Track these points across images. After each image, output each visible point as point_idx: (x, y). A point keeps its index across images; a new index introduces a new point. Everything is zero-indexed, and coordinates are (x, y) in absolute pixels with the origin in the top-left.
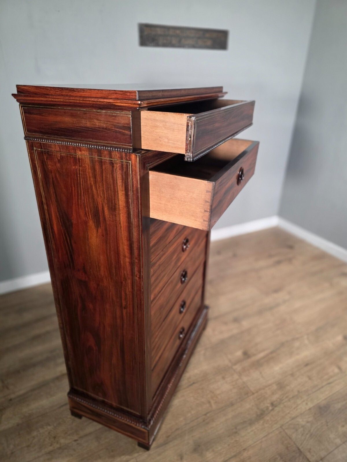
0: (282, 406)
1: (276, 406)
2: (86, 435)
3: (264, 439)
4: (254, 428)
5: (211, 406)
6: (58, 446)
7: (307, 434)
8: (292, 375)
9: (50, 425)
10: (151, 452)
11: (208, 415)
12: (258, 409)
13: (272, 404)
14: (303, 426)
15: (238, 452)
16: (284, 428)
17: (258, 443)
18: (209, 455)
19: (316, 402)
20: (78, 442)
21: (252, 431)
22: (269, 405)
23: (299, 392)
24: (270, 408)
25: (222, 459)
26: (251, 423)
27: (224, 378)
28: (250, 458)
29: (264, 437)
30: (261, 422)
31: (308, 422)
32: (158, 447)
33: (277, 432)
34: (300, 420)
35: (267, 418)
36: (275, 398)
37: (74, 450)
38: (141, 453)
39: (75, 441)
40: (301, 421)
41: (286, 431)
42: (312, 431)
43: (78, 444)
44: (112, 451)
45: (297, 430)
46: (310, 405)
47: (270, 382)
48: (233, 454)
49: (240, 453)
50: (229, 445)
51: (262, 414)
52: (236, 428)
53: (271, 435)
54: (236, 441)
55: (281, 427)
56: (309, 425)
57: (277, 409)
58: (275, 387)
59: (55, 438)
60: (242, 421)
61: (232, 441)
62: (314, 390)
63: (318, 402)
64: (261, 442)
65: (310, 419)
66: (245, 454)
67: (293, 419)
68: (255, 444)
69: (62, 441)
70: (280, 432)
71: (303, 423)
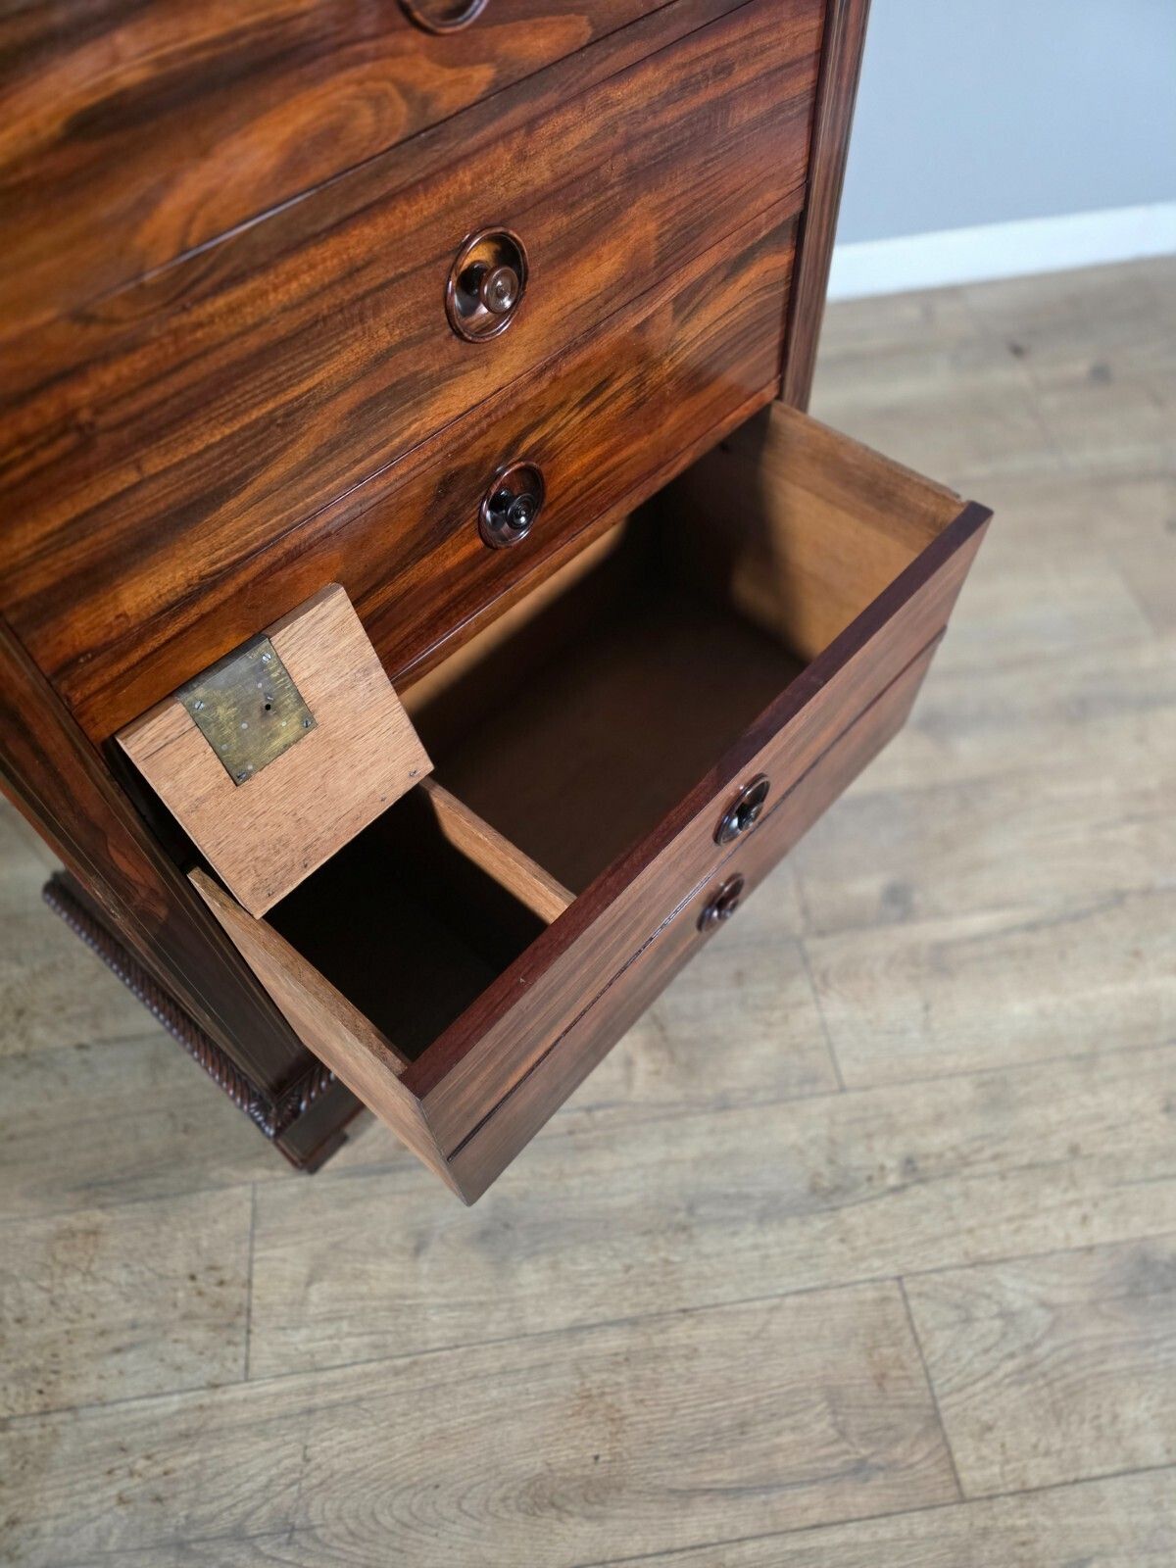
0: (953, 1187)
1: (923, 1181)
2: (120, 1040)
3: (790, 1301)
4: (771, 1238)
5: (628, 1081)
6: (20, 1046)
7: (1012, 1356)
8: (1087, 1061)
9: (19, 962)
10: (320, 1181)
11: (599, 1115)
12: (831, 1161)
13: (909, 1165)
14: (1007, 1315)
15: (653, 1309)
16: (909, 1286)
17: (758, 1304)
18: (530, 1277)
19: (1138, 1226)
20: (86, 1054)
21: (755, 1247)
22: (891, 1163)
23: (1074, 1150)
24: (893, 1180)
25: (577, 1313)
26: (771, 1212)
27: (739, 977)
28: (692, 1354)
29: (798, 1293)
30: (819, 1224)
31: (1044, 1304)
32: (351, 1172)
33: (870, 1294)
34: (1009, 1283)
35: (854, 1217)
36: (937, 1140)
37: (64, 1080)
38: (279, 1173)
39: (81, 1047)
40: (1015, 1288)
41: (913, 1303)
42: (1040, 1351)
43: (85, 1062)
44: (186, 1129)
45: (968, 1320)
46: (1101, 1231)
47: (950, 1062)
48: (628, 1312)
49: (660, 1315)
50: (628, 1269)
51: (837, 1189)
52: (691, 1209)
53: (831, 1297)
54: (667, 1262)
55: (899, 1279)
56: (1041, 1318)
57: (922, 1194)
58: (964, 1091)
59: (20, 1013)
60: (732, 1190)
61: (651, 1259)
62: (1159, 1168)
63: (1151, 1231)
64: (772, 1309)
65: (1062, 1296)
66: (681, 1333)
67: (979, 1263)
68: (743, 1306)
69: (39, 1033)
70: (885, 1300)
71: (1017, 1302)
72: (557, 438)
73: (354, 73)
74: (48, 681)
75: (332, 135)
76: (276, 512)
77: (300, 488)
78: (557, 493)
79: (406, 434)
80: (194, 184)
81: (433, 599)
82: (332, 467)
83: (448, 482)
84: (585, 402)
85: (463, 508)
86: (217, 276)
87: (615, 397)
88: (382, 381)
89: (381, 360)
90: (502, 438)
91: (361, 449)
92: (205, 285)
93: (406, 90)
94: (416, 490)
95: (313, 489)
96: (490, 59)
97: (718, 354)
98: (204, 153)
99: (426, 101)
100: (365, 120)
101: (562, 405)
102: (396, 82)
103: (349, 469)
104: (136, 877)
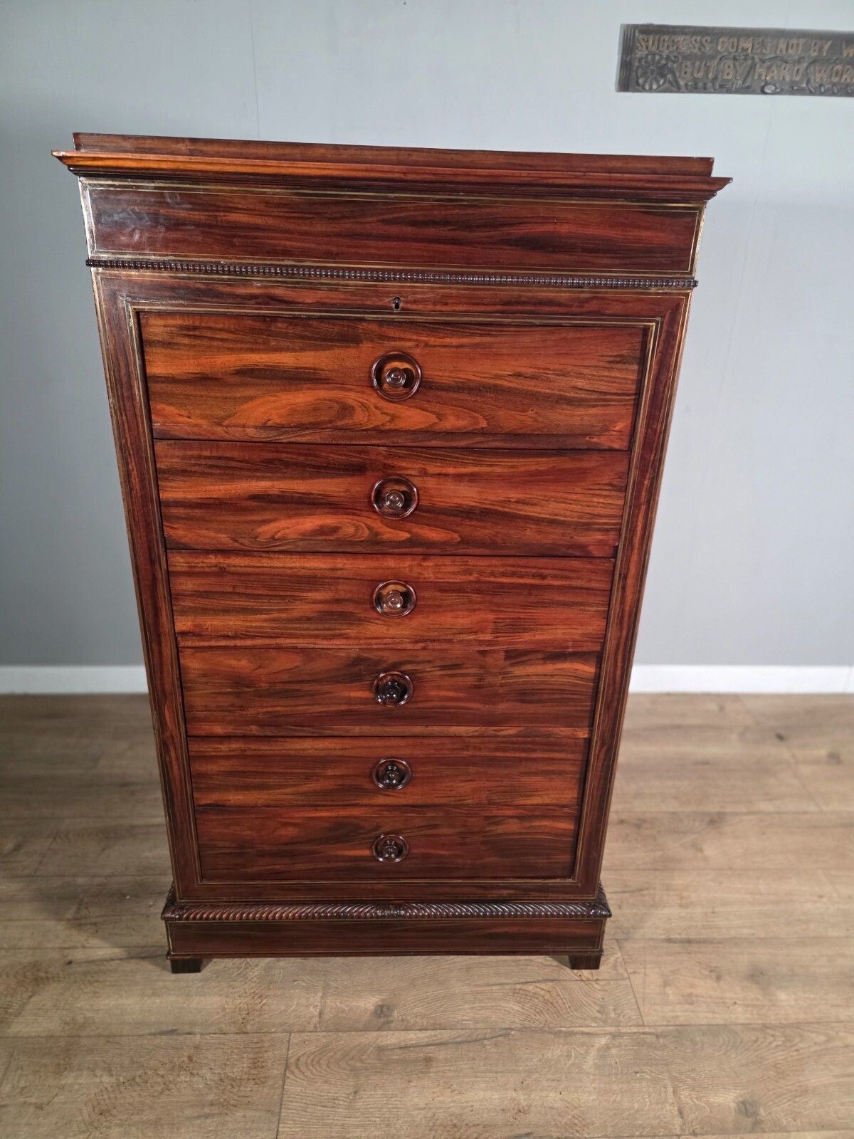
72: (424, 675)
73: (351, 517)
74: (175, 634)
75: (335, 530)
76: (278, 628)
77: (290, 626)
78: (420, 699)
79: (343, 632)
80: (283, 523)
81: (340, 704)
82: (306, 626)
83: (358, 661)
84: (443, 668)
85: (365, 675)
86: (282, 548)
87: (463, 675)
88: (336, 608)
89: (338, 601)
90: (392, 658)
91: (320, 626)
92: (277, 549)
93: (369, 528)
94: (342, 654)
95: (296, 629)
96: (409, 532)
97: (538, 692)
98: (290, 517)
99: (377, 534)
100: (351, 530)
101: (429, 662)
102: (366, 525)
103: (313, 630)
104: (169, 726)
